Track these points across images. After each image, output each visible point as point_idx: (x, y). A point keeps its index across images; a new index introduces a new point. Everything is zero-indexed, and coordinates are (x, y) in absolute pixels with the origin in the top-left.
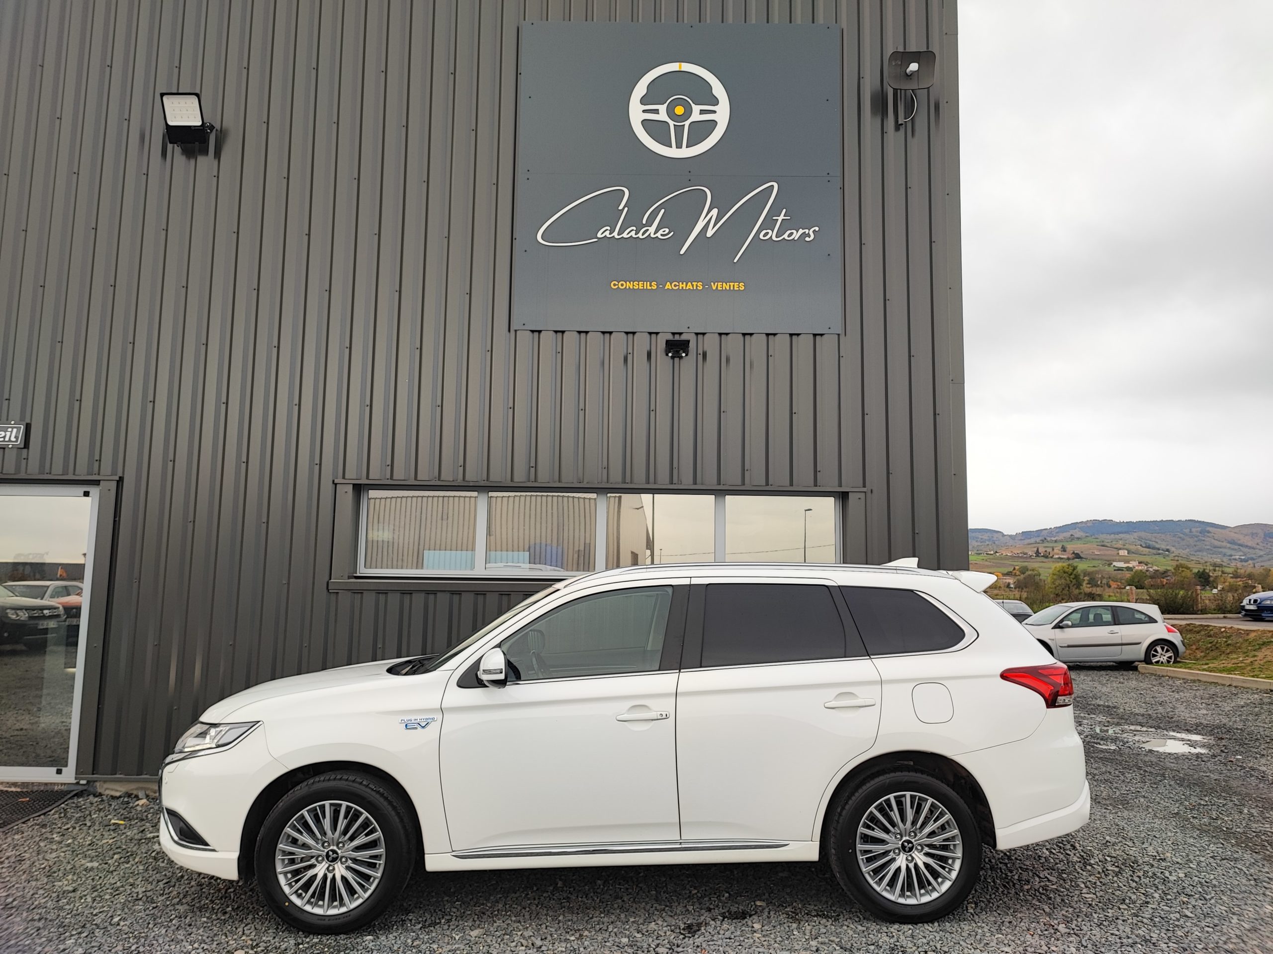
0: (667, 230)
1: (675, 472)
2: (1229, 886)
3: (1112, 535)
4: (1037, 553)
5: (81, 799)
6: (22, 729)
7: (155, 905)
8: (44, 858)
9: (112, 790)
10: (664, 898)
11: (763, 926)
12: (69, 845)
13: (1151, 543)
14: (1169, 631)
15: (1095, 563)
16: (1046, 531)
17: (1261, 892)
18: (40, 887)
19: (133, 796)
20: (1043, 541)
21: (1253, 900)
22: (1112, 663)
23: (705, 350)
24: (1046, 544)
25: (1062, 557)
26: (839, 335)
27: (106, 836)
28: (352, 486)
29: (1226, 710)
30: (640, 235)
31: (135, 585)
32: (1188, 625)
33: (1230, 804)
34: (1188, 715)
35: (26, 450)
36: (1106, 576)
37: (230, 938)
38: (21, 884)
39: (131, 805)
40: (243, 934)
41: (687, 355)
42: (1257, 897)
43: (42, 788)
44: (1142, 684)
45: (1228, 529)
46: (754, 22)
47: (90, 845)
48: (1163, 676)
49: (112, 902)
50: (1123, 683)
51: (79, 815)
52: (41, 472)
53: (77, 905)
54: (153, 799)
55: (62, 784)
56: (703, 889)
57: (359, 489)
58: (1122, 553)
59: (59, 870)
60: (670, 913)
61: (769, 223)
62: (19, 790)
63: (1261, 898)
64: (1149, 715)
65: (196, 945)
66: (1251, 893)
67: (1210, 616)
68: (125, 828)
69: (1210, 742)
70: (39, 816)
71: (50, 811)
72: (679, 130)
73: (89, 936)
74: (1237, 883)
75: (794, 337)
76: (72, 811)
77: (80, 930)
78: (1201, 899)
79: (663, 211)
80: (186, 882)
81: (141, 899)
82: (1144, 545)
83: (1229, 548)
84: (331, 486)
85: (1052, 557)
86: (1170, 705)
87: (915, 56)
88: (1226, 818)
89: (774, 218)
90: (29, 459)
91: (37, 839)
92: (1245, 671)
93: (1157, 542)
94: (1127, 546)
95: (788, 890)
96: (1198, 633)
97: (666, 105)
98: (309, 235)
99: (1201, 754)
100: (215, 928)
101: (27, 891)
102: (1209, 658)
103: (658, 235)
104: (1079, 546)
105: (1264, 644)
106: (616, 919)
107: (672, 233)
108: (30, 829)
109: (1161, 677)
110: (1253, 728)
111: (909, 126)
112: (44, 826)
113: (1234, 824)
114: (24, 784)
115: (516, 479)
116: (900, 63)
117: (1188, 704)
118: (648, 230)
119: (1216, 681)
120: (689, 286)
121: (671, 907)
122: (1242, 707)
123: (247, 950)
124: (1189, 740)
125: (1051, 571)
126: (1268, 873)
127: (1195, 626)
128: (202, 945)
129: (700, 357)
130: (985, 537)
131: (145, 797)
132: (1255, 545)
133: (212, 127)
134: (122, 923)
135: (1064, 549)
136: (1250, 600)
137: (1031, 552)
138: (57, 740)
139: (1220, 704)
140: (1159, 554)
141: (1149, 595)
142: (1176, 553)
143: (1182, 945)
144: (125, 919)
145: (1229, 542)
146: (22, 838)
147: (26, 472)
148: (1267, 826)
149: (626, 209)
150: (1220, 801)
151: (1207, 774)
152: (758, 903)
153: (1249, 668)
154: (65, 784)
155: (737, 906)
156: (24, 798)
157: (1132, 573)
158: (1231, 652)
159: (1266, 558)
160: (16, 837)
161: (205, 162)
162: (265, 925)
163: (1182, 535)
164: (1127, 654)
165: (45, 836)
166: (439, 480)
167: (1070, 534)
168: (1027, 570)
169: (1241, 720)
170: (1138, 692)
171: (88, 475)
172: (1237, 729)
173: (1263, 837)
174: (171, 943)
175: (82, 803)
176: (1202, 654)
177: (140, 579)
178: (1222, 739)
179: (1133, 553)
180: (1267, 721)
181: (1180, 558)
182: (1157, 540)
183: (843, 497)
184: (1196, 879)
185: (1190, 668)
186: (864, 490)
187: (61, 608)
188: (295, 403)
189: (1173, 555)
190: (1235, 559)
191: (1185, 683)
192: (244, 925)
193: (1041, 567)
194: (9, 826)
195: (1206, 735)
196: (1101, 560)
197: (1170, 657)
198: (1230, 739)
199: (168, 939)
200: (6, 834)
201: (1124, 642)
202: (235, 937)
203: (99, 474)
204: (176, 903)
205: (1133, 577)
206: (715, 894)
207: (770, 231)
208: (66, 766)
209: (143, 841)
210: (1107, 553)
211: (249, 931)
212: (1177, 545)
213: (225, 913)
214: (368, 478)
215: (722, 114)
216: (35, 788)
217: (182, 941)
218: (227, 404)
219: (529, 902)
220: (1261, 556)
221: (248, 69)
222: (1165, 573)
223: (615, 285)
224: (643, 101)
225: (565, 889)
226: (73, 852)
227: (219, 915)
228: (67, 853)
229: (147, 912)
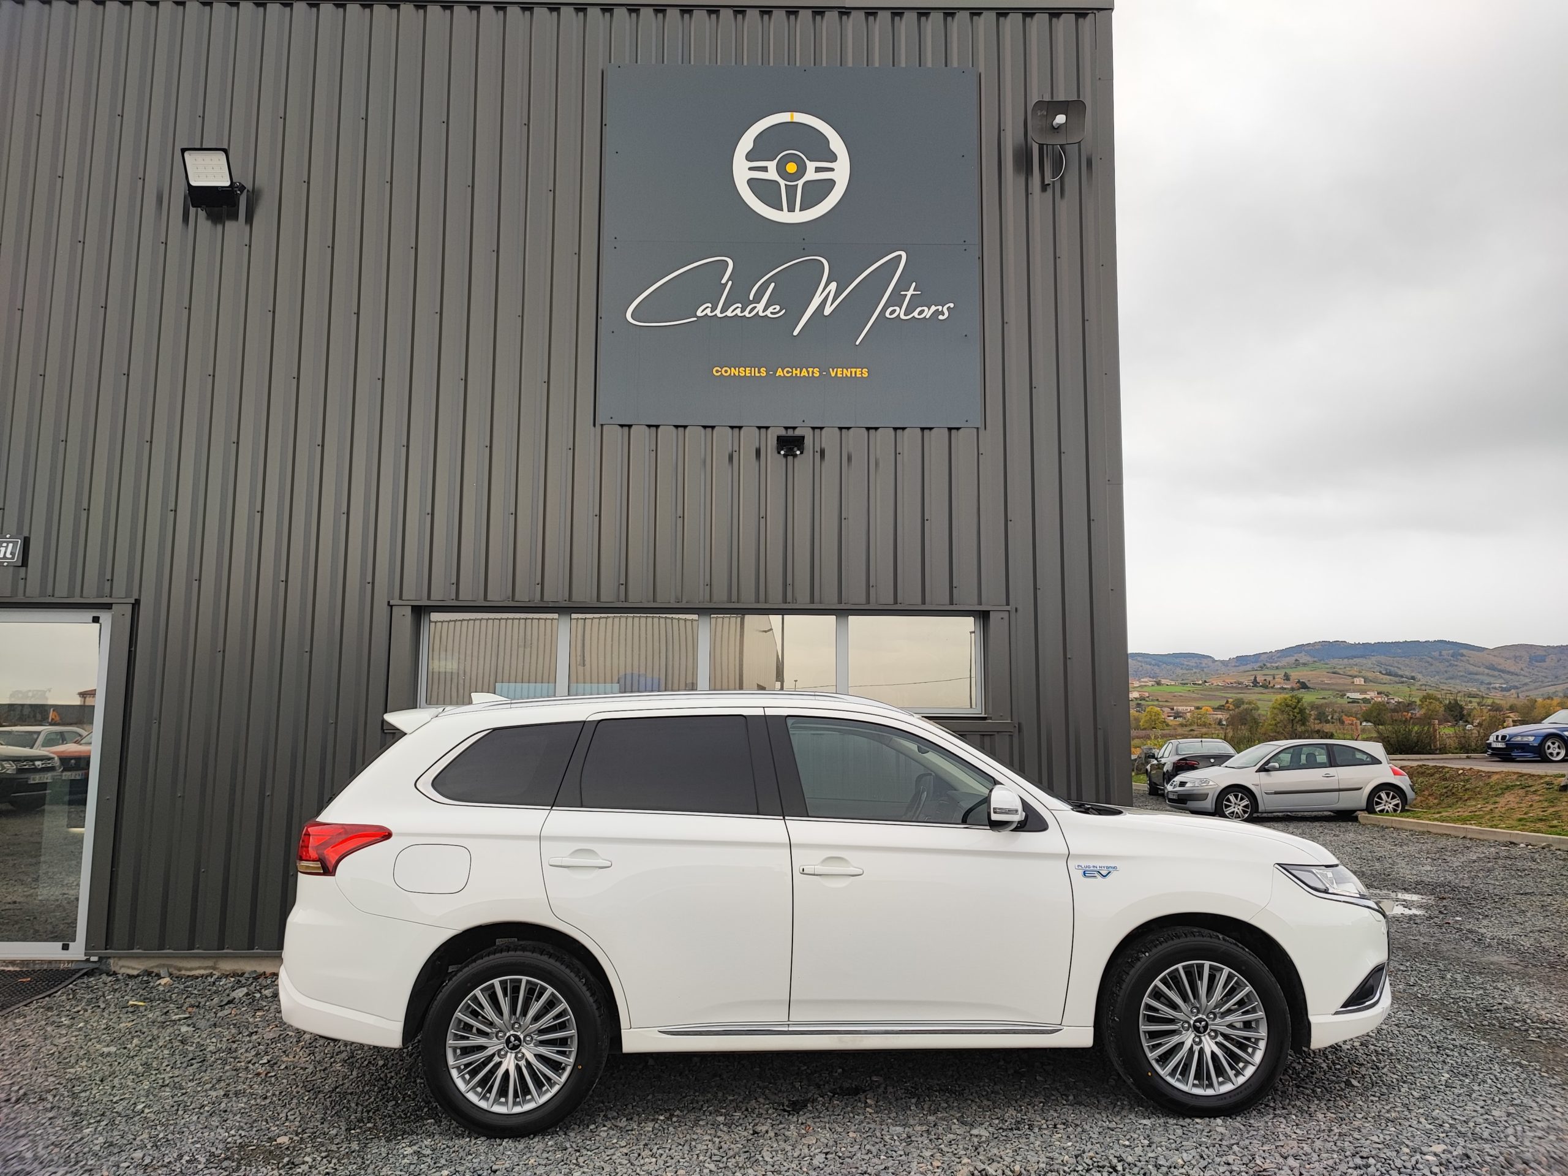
0: (778, 308)
1: (789, 589)
2: (1406, 1054)
3: (1346, 660)
4: (1255, 683)
5: (92, 979)
6: (15, 902)
7: (184, 1091)
8: (52, 1044)
9: (129, 967)
10: (769, 1075)
11: (877, 1102)
12: (80, 1029)
13: (1392, 669)
14: (1395, 773)
15: (1326, 694)
16: (1266, 656)
17: (1442, 1059)
18: (50, 1074)
19: (153, 975)
20: (1261, 667)
21: (1430, 1068)
22: (1329, 813)
23: (823, 446)
24: (1266, 672)
25: (1285, 686)
26: (978, 428)
27: (123, 1019)
28: (410, 607)
29: (1454, 866)
30: (746, 313)
31: (155, 726)
32: (1420, 766)
33: (1434, 969)
34: (1408, 872)
35: (24, 568)
36: (1339, 710)
37: (272, 1124)
38: (27, 1071)
39: (152, 984)
40: (287, 1120)
41: (802, 453)
42: (1435, 1064)
43: (45, 967)
44: (1360, 837)
45: (1485, 652)
46: (877, 65)
47: (105, 1029)
48: (1387, 828)
49: (135, 1089)
50: (1338, 836)
51: (90, 996)
52: (43, 593)
53: (94, 1092)
54: (177, 977)
55: (69, 962)
56: (815, 1065)
57: (419, 612)
58: (1357, 681)
59: (71, 1056)
60: (773, 1090)
61: (896, 299)
62: (18, 969)
63: (1440, 1066)
64: (1363, 872)
65: (233, 1132)
66: (1430, 1060)
67: (1450, 755)
68: (145, 1010)
69: (1430, 901)
70: (44, 998)
71: (56, 992)
72: (791, 191)
73: (110, 1124)
74: (1416, 1050)
75: (926, 432)
76: (82, 991)
77: (99, 1118)
78: (1372, 1068)
79: (773, 285)
80: (220, 1067)
81: (167, 1085)
82: (1384, 672)
83: (1488, 674)
84: (386, 609)
85: (1272, 687)
86: (1390, 860)
87: (1063, 107)
88: (1425, 985)
89: (902, 293)
90: (28, 578)
91: (43, 1023)
92: (1483, 821)
93: (1400, 668)
94: (1364, 673)
95: (911, 1065)
96: (1432, 776)
97: (776, 161)
98: (358, 314)
99: (1416, 916)
100: (254, 1114)
101: (34, 1078)
102: (1444, 806)
103: (768, 313)
104: (1305, 673)
105: (1508, 788)
106: (712, 1097)
107: (784, 311)
108: (34, 1012)
109: (1383, 828)
110: (1481, 886)
111: (1058, 186)
112: (50, 1009)
113: (1432, 990)
114: (24, 963)
115: (603, 598)
116: (1045, 113)
117: (1411, 859)
118: (756, 307)
119: (1448, 833)
120: (804, 373)
121: (775, 1084)
122: (1474, 861)
123: (291, 1136)
124: (1405, 900)
125: (1270, 704)
126: (1454, 1040)
127: (1428, 768)
128: (240, 1132)
129: (818, 456)
130: (1192, 663)
131: (167, 975)
132: (1518, 671)
133: (242, 188)
134: (147, 1110)
135: (1287, 678)
136: (1497, 737)
137: (1247, 680)
138: (59, 914)
139: (1449, 859)
140: (1403, 683)
141: (1378, 732)
142: (1423, 681)
143: (1340, 1115)
144: (149, 1107)
145: (1487, 668)
146: (25, 1022)
147: (24, 595)
148: (1469, 991)
149: (730, 283)
150: (1423, 966)
151: (1416, 938)
152: (875, 1078)
153: (1488, 817)
154: (72, 961)
155: (850, 1081)
156: (24, 978)
157: (1369, 705)
158: (1469, 799)
159: (1532, 686)
160: (18, 1021)
161: (234, 229)
162: (312, 1110)
163: (1430, 660)
164: (1345, 802)
165: (51, 1020)
166: (513, 600)
167: (1294, 658)
168: (1243, 703)
169: (1469, 878)
170: (1355, 846)
171: (97, 597)
172: (1463, 887)
173: (1461, 1004)
174: (205, 1130)
175: (94, 982)
176: (1436, 801)
177: (160, 717)
178: (1444, 899)
179: (1371, 681)
180: (1499, 878)
181: (1427, 687)
182: (1400, 666)
183: (983, 616)
184: (1372, 1047)
185: (1418, 818)
186: (1008, 608)
187: (56, 758)
188: (343, 511)
189: (1420, 683)
190: (1495, 688)
191: (1412, 835)
192: (287, 1110)
193: (1259, 700)
194: (9, 1010)
195: (1425, 894)
196: (1332, 690)
197: (1397, 805)
198: (1453, 899)
199: (200, 1126)
200: (6, 1018)
201: (1341, 787)
202: (278, 1123)
203: (111, 596)
204: (208, 1088)
205: (1371, 711)
206: (827, 1070)
207: (897, 309)
208: (74, 941)
209: (168, 1023)
210: (1341, 681)
211: (293, 1117)
212: (1424, 671)
213: (266, 1098)
214: (429, 598)
215: (841, 172)
216: (37, 967)
217: (217, 1127)
218: (262, 512)
219: (614, 1081)
220: (1526, 684)
221: (285, 119)
222: (1410, 705)
223: (717, 371)
224: (749, 157)
225: (656, 1067)
226: (86, 1036)
227: (258, 1101)
228: (79, 1037)
229: (176, 1099)
